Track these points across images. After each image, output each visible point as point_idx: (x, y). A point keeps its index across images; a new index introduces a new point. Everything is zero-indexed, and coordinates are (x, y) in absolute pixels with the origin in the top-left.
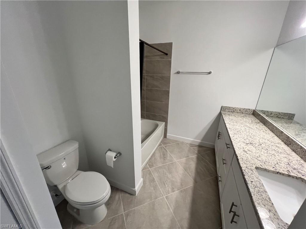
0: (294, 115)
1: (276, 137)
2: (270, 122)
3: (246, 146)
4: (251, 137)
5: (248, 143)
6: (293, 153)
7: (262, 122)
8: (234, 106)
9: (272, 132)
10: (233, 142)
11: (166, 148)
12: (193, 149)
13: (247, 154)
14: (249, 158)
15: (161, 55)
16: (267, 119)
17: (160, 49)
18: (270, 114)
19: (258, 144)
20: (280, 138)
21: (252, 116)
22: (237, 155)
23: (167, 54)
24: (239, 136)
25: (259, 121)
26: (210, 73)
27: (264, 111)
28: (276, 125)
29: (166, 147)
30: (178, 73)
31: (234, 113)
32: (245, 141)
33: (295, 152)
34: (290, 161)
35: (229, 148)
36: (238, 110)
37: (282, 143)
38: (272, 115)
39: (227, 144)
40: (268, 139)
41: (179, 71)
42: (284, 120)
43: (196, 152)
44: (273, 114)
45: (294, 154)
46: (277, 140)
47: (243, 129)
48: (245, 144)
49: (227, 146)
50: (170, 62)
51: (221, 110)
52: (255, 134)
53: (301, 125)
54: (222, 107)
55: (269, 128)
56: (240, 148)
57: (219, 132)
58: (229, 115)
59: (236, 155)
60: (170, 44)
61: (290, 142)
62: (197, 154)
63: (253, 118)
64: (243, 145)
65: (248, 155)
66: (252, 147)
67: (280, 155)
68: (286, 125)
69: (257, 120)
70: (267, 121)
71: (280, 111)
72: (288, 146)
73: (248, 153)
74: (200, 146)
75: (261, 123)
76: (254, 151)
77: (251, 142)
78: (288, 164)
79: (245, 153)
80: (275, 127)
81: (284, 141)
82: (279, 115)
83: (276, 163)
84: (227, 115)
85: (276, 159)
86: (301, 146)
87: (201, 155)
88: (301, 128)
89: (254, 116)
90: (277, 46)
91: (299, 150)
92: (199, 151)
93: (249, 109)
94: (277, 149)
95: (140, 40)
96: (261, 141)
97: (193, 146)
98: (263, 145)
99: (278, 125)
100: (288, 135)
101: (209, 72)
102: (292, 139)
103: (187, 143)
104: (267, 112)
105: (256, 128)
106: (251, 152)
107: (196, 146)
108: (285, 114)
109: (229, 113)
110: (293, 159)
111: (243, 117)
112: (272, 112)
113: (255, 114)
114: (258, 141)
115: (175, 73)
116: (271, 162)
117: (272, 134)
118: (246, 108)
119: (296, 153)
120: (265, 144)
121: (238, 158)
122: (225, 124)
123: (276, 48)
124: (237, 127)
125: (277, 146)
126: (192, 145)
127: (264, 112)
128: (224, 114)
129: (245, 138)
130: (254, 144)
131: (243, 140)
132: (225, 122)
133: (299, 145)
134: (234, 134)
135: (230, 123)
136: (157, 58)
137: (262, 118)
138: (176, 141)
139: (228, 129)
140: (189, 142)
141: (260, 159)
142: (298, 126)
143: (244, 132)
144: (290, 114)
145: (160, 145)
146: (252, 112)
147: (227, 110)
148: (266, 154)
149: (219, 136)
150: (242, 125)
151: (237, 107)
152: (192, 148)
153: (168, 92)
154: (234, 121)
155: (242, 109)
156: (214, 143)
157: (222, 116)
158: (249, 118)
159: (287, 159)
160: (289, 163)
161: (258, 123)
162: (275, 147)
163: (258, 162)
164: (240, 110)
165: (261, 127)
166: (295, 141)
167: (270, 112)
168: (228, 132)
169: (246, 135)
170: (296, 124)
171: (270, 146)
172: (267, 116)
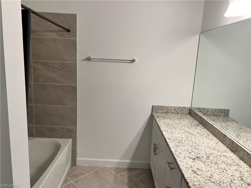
0: (228, 111)
1: (220, 143)
2: (210, 123)
3: (194, 163)
4: (195, 148)
5: (194, 157)
6: (241, 161)
7: (201, 124)
8: (167, 105)
9: (215, 136)
10: (177, 160)
11: (77, 184)
12: (122, 176)
13: (197, 176)
14: (202, 182)
15: (60, 31)
16: (206, 119)
17: (56, 22)
18: (206, 111)
19: (205, 157)
20: (224, 143)
21: (189, 116)
22: (188, 181)
23: (69, 31)
24: (183, 149)
25: (198, 123)
26: (133, 61)
27: (200, 108)
28: (217, 127)
29: (76, 182)
30: (89, 59)
31: (169, 115)
32: (190, 155)
33: (243, 160)
34: (242, 173)
35: (173, 168)
36: (173, 110)
37: (228, 150)
38: (208, 113)
39: (170, 163)
40: (214, 147)
41: (90, 57)
42: (221, 118)
43: (126, 180)
44: (210, 112)
45: (242, 163)
46: (222, 147)
47: (184, 136)
48: (192, 160)
49: (170, 166)
50: (75, 43)
51: (152, 112)
52: (199, 142)
53: (237, 123)
54: (153, 106)
55: (210, 132)
56: (187, 169)
57: (155, 145)
58: (163, 117)
59: (185, 180)
60: (73, 17)
61: (235, 148)
62: (128, 184)
63: (191, 119)
64: (190, 162)
65: (199, 177)
66: (200, 162)
67: (231, 168)
68: (224, 125)
69: (196, 121)
70: (207, 122)
71: (216, 107)
72: (234, 153)
73: (198, 173)
74: (131, 169)
75: (201, 126)
76: (204, 170)
77: (197, 156)
78: (241, 179)
79: (195, 175)
80: (217, 129)
81: (229, 147)
82: (215, 112)
83: (230, 181)
84: (160, 118)
85: (229, 176)
86: (247, 152)
87: (133, 184)
88: (238, 127)
89: (191, 116)
90: (202, 32)
91: (246, 157)
92: (130, 178)
93: (185, 108)
94: (225, 159)
95: (22, 6)
96: (207, 152)
97: (119, 172)
98: (211, 158)
99: (217, 125)
100: (232, 139)
101: (131, 60)
102: (237, 144)
103: (111, 168)
104: (203, 110)
105: (197, 133)
106: (201, 172)
107: (124, 170)
108: (221, 111)
109: (162, 115)
110: (244, 171)
111: (179, 120)
112: (208, 109)
113: (191, 113)
114: (204, 152)
115: (84, 60)
116: (225, 181)
117: (215, 140)
118: (181, 106)
119: (244, 162)
120: (213, 155)
121: (189, 184)
122: (161, 132)
123: (200, 35)
124: (177, 135)
125: (224, 156)
126: (118, 170)
127: (200, 110)
128: (158, 117)
129: (190, 151)
130: (202, 158)
131: (188, 155)
132: (162, 130)
133: (245, 151)
134: (175, 147)
135: (167, 129)
136: (53, 35)
137: (200, 119)
138: (93, 168)
139: (167, 140)
140: (113, 166)
141: (213, 180)
142: (235, 124)
143: (187, 142)
144: (225, 110)
145: (66, 181)
146: (188, 111)
147: (159, 111)
148: (217, 171)
149: (155, 151)
150: (182, 131)
151: (171, 105)
152: (118, 175)
153: (74, 89)
154: (171, 127)
155: (177, 107)
156: (149, 160)
157: (156, 120)
158: (187, 120)
159: (238, 171)
160: (242, 177)
161: (198, 125)
162: (223, 157)
163: (212, 186)
164: (175, 110)
165: (202, 131)
166: (240, 146)
167: (206, 109)
168: (168, 145)
169: (189, 146)
170: (233, 122)
171: (218, 157)
172: (204, 115)
